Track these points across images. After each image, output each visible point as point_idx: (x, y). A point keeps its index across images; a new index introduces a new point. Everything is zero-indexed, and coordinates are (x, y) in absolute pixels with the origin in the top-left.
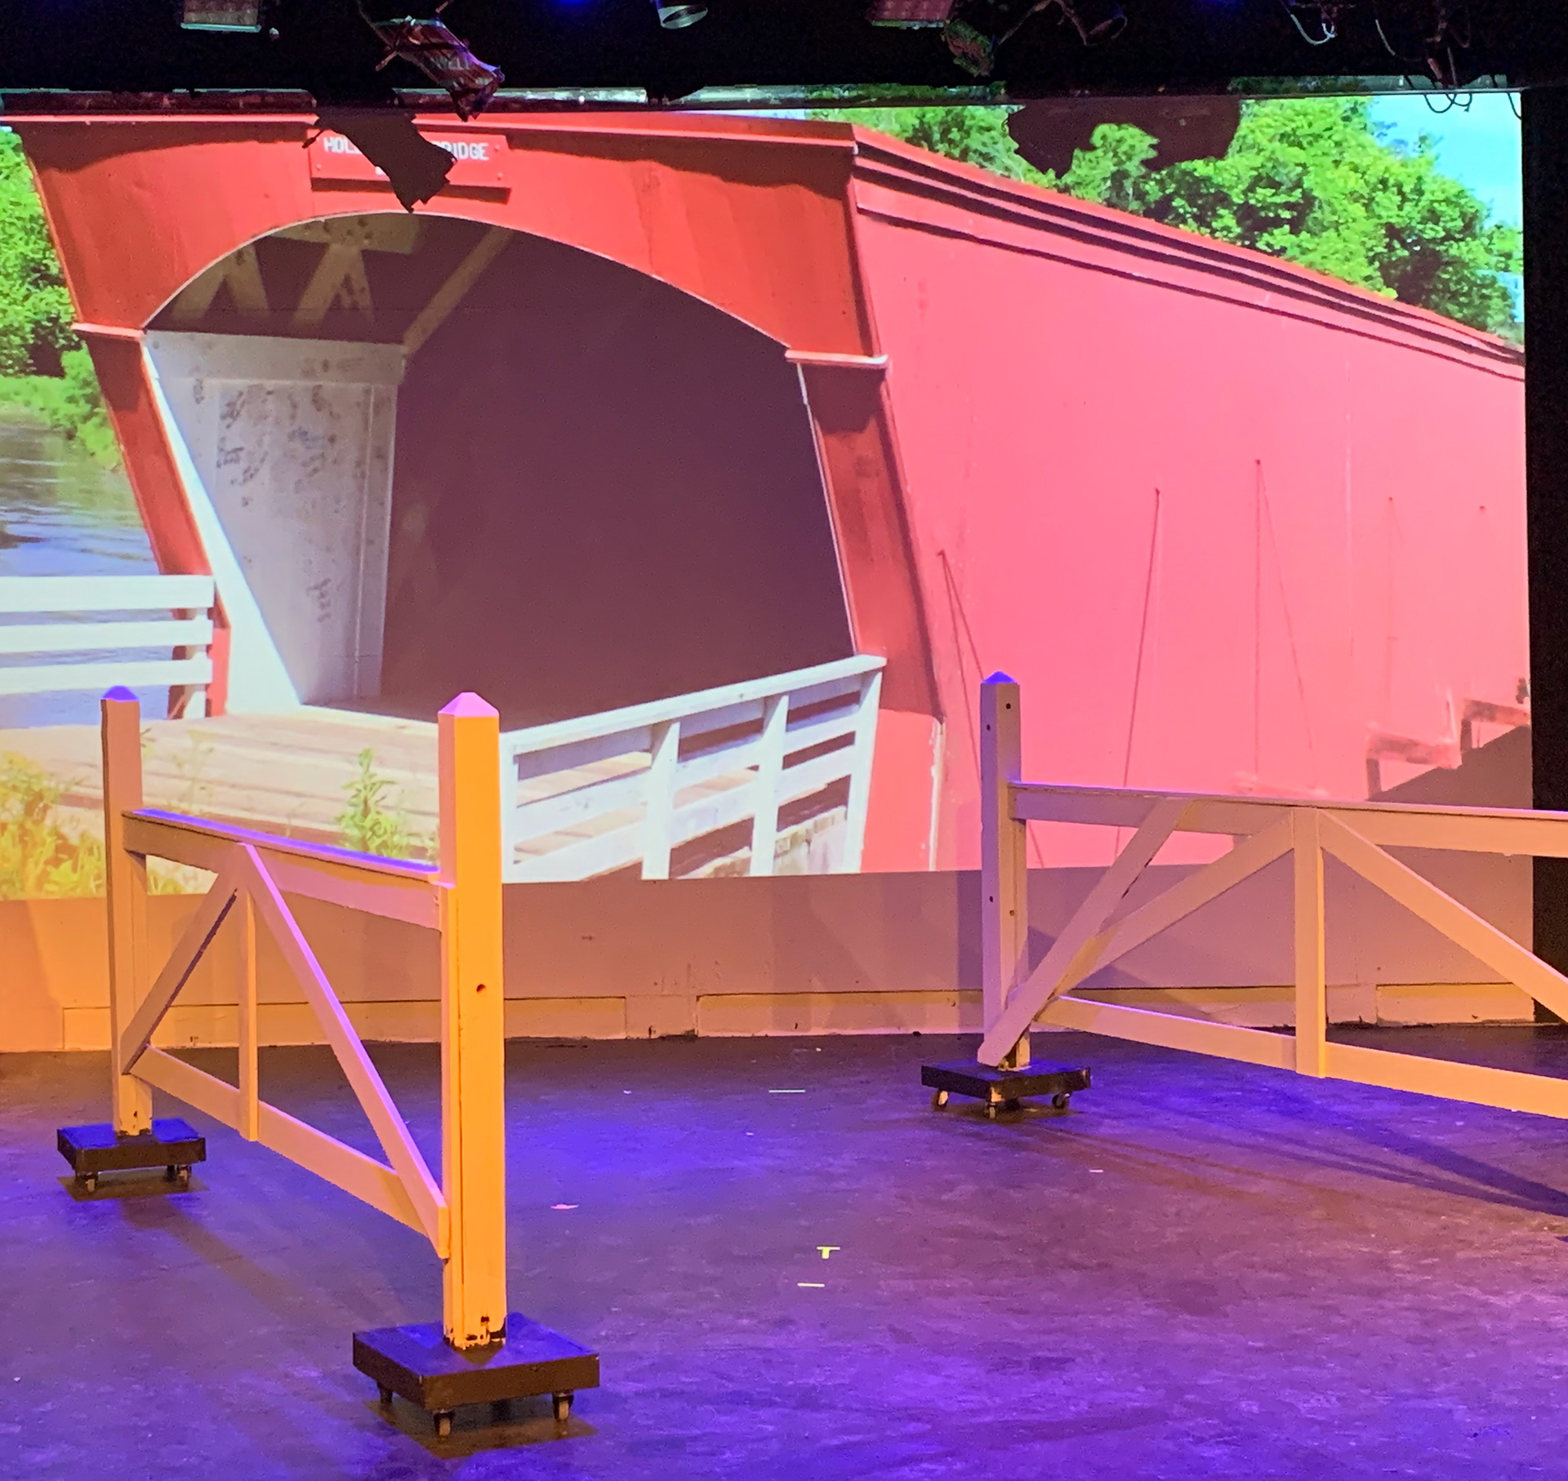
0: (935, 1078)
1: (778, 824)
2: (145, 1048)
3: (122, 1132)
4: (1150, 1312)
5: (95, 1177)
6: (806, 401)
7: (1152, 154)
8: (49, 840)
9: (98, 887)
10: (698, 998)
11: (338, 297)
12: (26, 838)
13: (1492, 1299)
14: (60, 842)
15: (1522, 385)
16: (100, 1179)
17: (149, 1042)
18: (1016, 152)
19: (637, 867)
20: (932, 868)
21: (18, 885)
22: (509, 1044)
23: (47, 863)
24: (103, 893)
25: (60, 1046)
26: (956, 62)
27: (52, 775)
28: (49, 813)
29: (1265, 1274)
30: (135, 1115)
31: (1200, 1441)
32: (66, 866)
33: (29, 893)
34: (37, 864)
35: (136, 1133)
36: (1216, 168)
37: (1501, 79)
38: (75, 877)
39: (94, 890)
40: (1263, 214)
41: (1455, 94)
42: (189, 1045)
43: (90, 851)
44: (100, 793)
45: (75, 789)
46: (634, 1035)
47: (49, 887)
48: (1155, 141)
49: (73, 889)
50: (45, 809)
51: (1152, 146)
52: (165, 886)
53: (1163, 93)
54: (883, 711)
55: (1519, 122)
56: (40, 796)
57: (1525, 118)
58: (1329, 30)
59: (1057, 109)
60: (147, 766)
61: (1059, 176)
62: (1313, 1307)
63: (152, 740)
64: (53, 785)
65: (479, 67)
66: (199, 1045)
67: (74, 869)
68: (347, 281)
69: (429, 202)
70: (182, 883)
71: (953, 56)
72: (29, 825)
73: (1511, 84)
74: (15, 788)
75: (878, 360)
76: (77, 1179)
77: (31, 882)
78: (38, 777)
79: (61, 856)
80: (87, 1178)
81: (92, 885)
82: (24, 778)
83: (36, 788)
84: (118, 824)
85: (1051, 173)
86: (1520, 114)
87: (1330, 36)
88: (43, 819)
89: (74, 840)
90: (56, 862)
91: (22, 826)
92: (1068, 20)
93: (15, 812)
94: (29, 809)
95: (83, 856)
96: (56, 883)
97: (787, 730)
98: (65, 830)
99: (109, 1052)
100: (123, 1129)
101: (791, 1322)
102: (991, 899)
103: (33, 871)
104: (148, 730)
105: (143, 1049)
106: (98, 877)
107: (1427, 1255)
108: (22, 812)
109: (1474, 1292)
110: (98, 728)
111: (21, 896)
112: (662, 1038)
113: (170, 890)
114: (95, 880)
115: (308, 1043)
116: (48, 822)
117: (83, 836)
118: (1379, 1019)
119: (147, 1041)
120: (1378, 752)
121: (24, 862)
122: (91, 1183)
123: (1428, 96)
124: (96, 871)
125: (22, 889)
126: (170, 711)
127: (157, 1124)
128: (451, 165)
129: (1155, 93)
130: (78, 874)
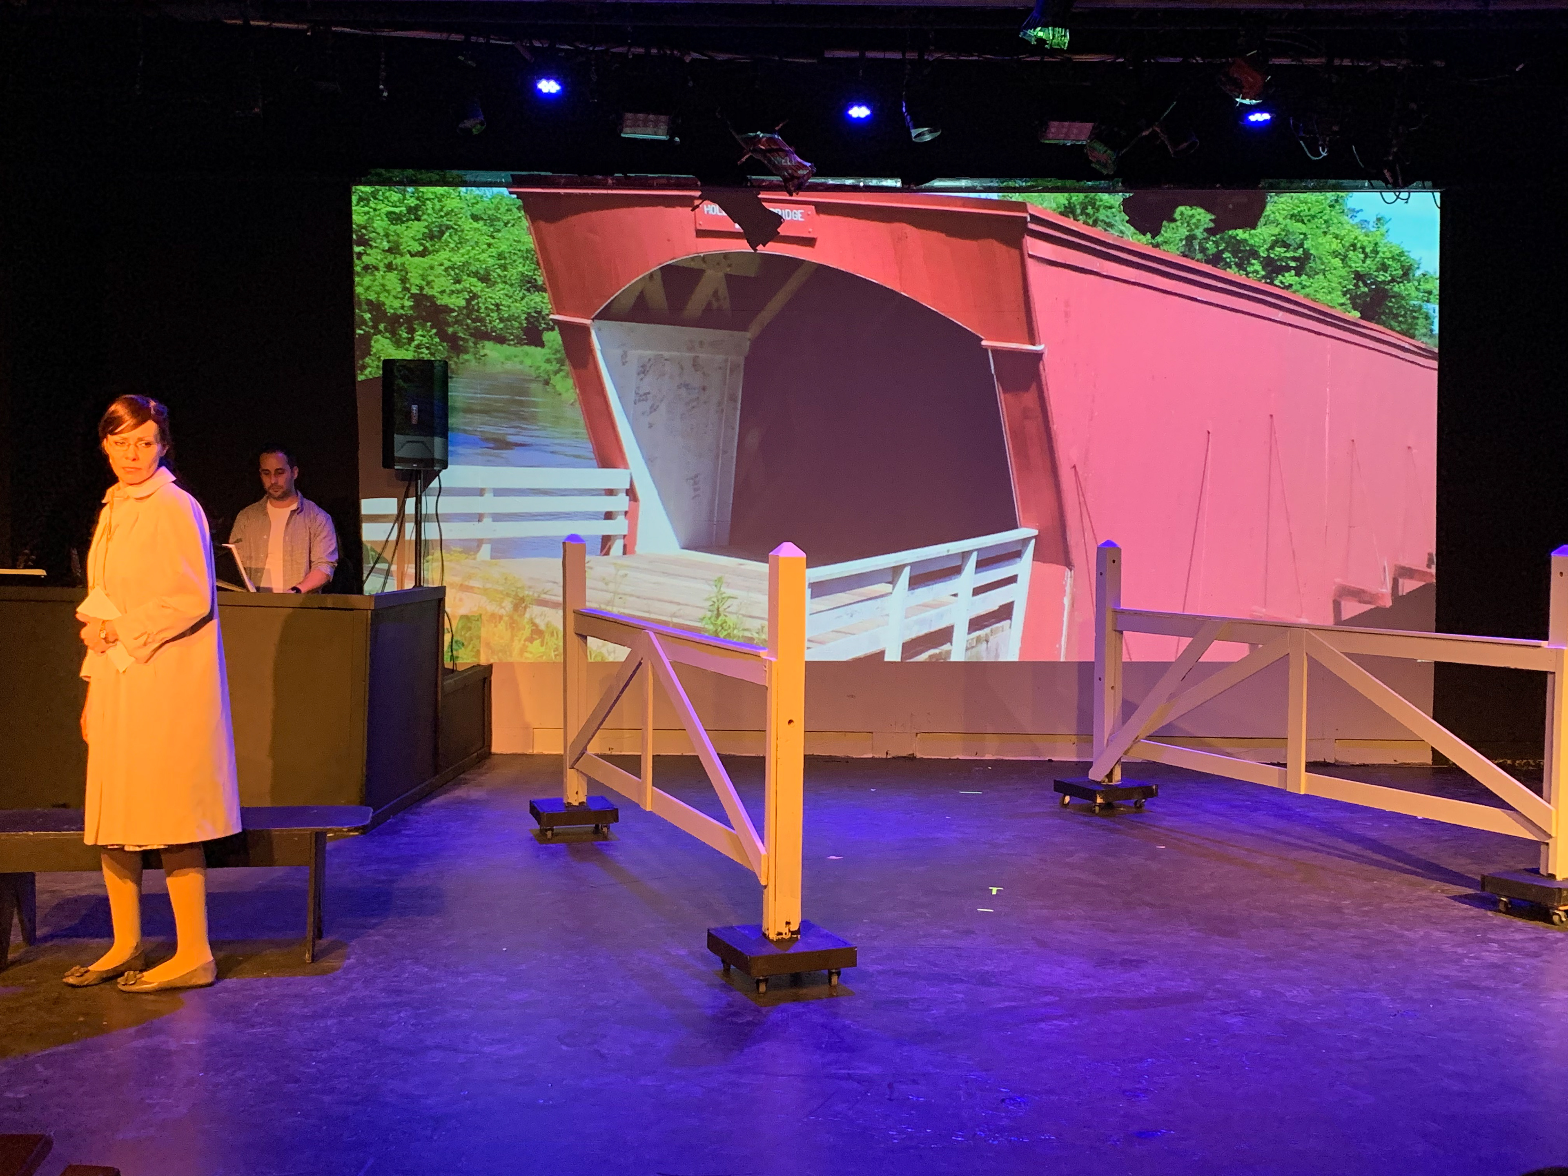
0: (1062, 788)
1: (969, 630)
2: (584, 753)
3: (568, 803)
4: (1194, 934)
5: (552, 830)
6: (993, 372)
7: (1212, 225)
8: (527, 626)
9: (556, 656)
10: (917, 734)
11: (709, 304)
12: (514, 625)
13: (1406, 933)
14: (534, 628)
15: (1436, 372)
16: (555, 831)
17: (586, 750)
18: (1127, 222)
19: (882, 653)
20: (1062, 659)
21: (508, 653)
22: (806, 757)
23: (526, 640)
24: (560, 659)
25: (531, 751)
26: (1093, 165)
27: (530, 587)
28: (528, 610)
29: (1265, 913)
30: (577, 793)
31: (1225, 1013)
32: (537, 642)
33: (515, 658)
34: (520, 640)
35: (577, 804)
36: (1250, 234)
37: (1428, 184)
38: (543, 649)
39: (554, 657)
40: (1279, 264)
41: (1400, 192)
42: (609, 753)
43: (552, 634)
44: (561, 599)
45: (543, 596)
46: (876, 756)
47: (527, 655)
48: (1213, 217)
49: (541, 657)
50: (525, 608)
51: (1211, 220)
52: (596, 656)
53: (1218, 188)
54: (1035, 562)
55: (1438, 210)
56: (522, 600)
57: (1443, 208)
58: (1323, 151)
59: (1152, 196)
60: (589, 583)
61: (1153, 237)
62: (1297, 934)
63: (591, 568)
64: (531, 593)
65: (800, 163)
66: (614, 753)
67: (542, 646)
68: (716, 293)
69: (767, 245)
70: (606, 655)
71: (1091, 162)
72: (516, 617)
73: (1435, 187)
74: (508, 595)
75: (1038, 348)
76: (541, 831)
77: (516, 652)
78: (522, 588)
79: (534, 636)
80: (547, 830)
81: (553, 654)
82: (514, 589)
83: (521, 596)
84: (571, 617)
85: (1149, 235)
86: (1439, 204)
87: (1324, 154)
88: (524, 614)
89: (542, 627)
90: (531, 640)
91: (511, 618)
92: (1163, 141)
93: (507, 609)
94: (516, 607)
95: (547, 636)
96: (531, 653)
97: (976, 573)
98: (537, 621)
99: (562, 756)
100: (570, 801)
101: (973, 932)
102: (1100, 679)
103: (517, 645)
104: (588, 562)
105: (582, 754)
106: (556, 650)
107: (1365, 905)
108: (512, 609)
109: (1395, 927)
110: (561, 560)
111: (510, 660)
112: (894, 758)
113: (599, 659)
114: (554, 651)
115: (680, 754)
116: (527, 615)
117: (548, 625)
118: (1336, 761)
119: (585, 748)
120: (1340, 596)
121: (512, 640)
122: (549, 833)
123: (1383, 193)
124: (555, 646)
125: (511, 656)
126: (602, 551)
127: (589, 799)
128: (781, 223)
129: (1213, 187)
130: (544, 647)
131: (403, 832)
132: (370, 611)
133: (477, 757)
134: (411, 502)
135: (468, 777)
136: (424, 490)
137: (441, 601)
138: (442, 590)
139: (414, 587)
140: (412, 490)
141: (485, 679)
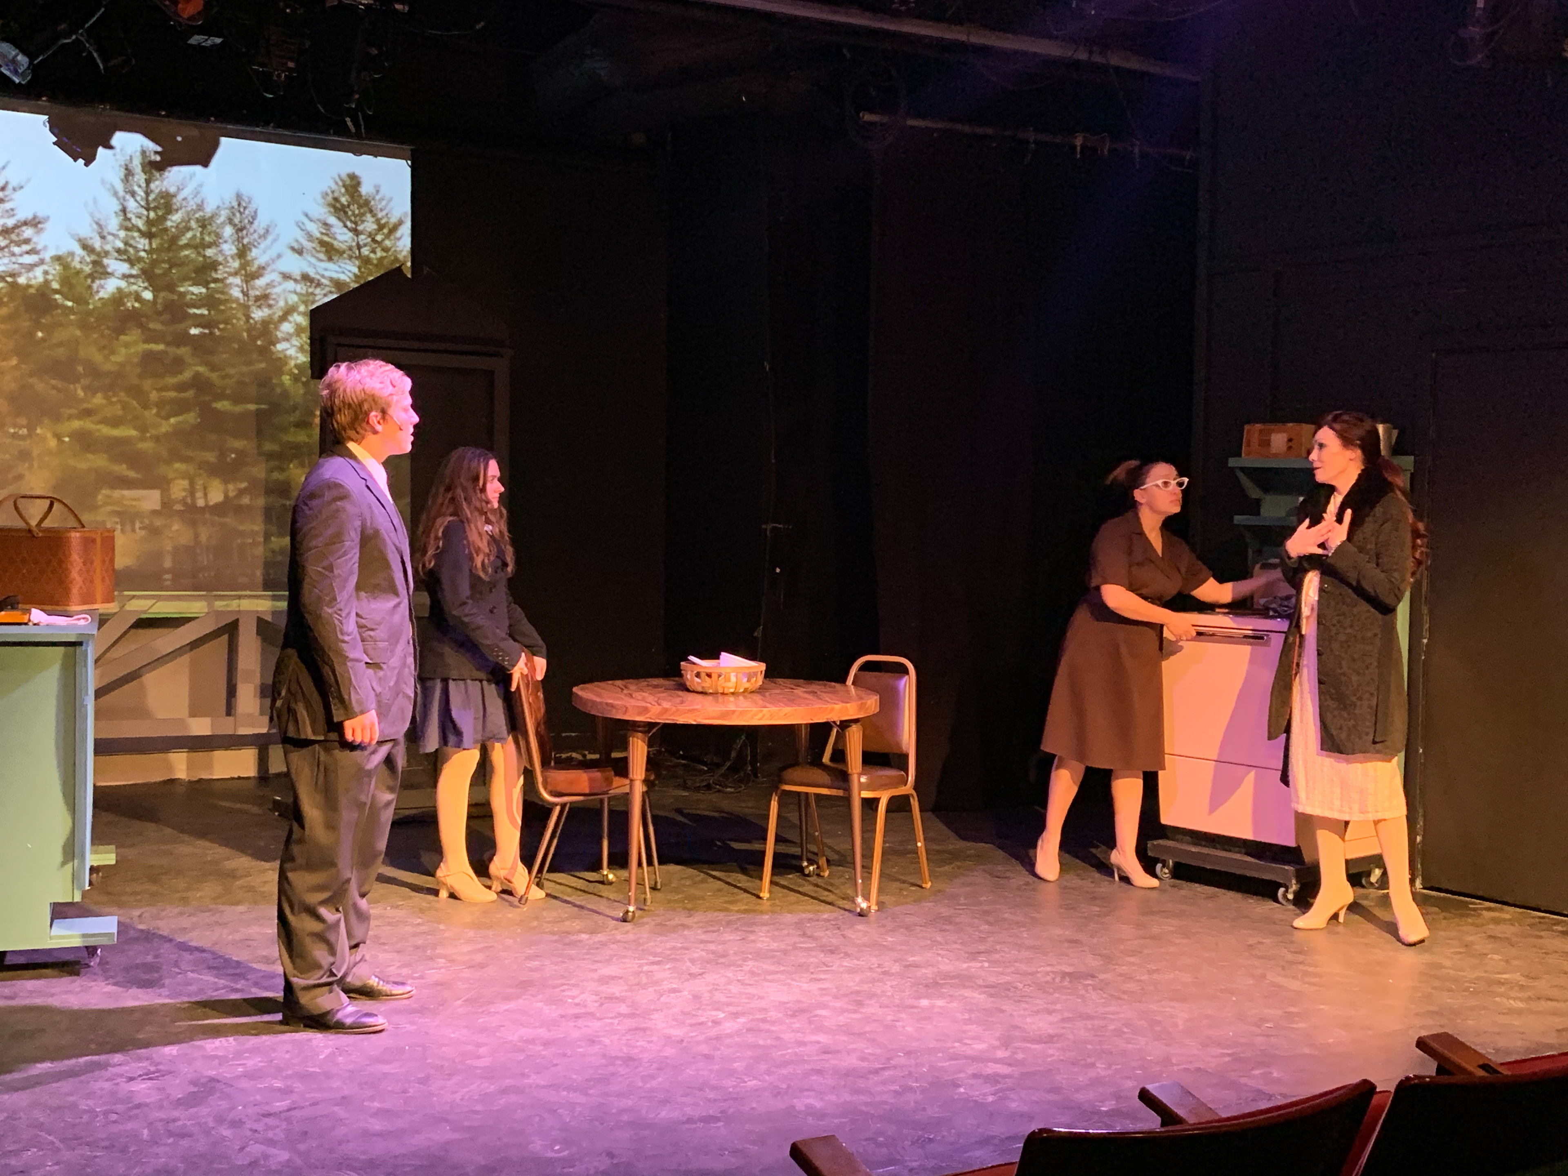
7: (158, 158)
18: (55, 143)
48: (159, 149)
53: (163, 116)
61: (87, 164)
85: (81, 161)
92: (90, 53)
129: (158, 115)
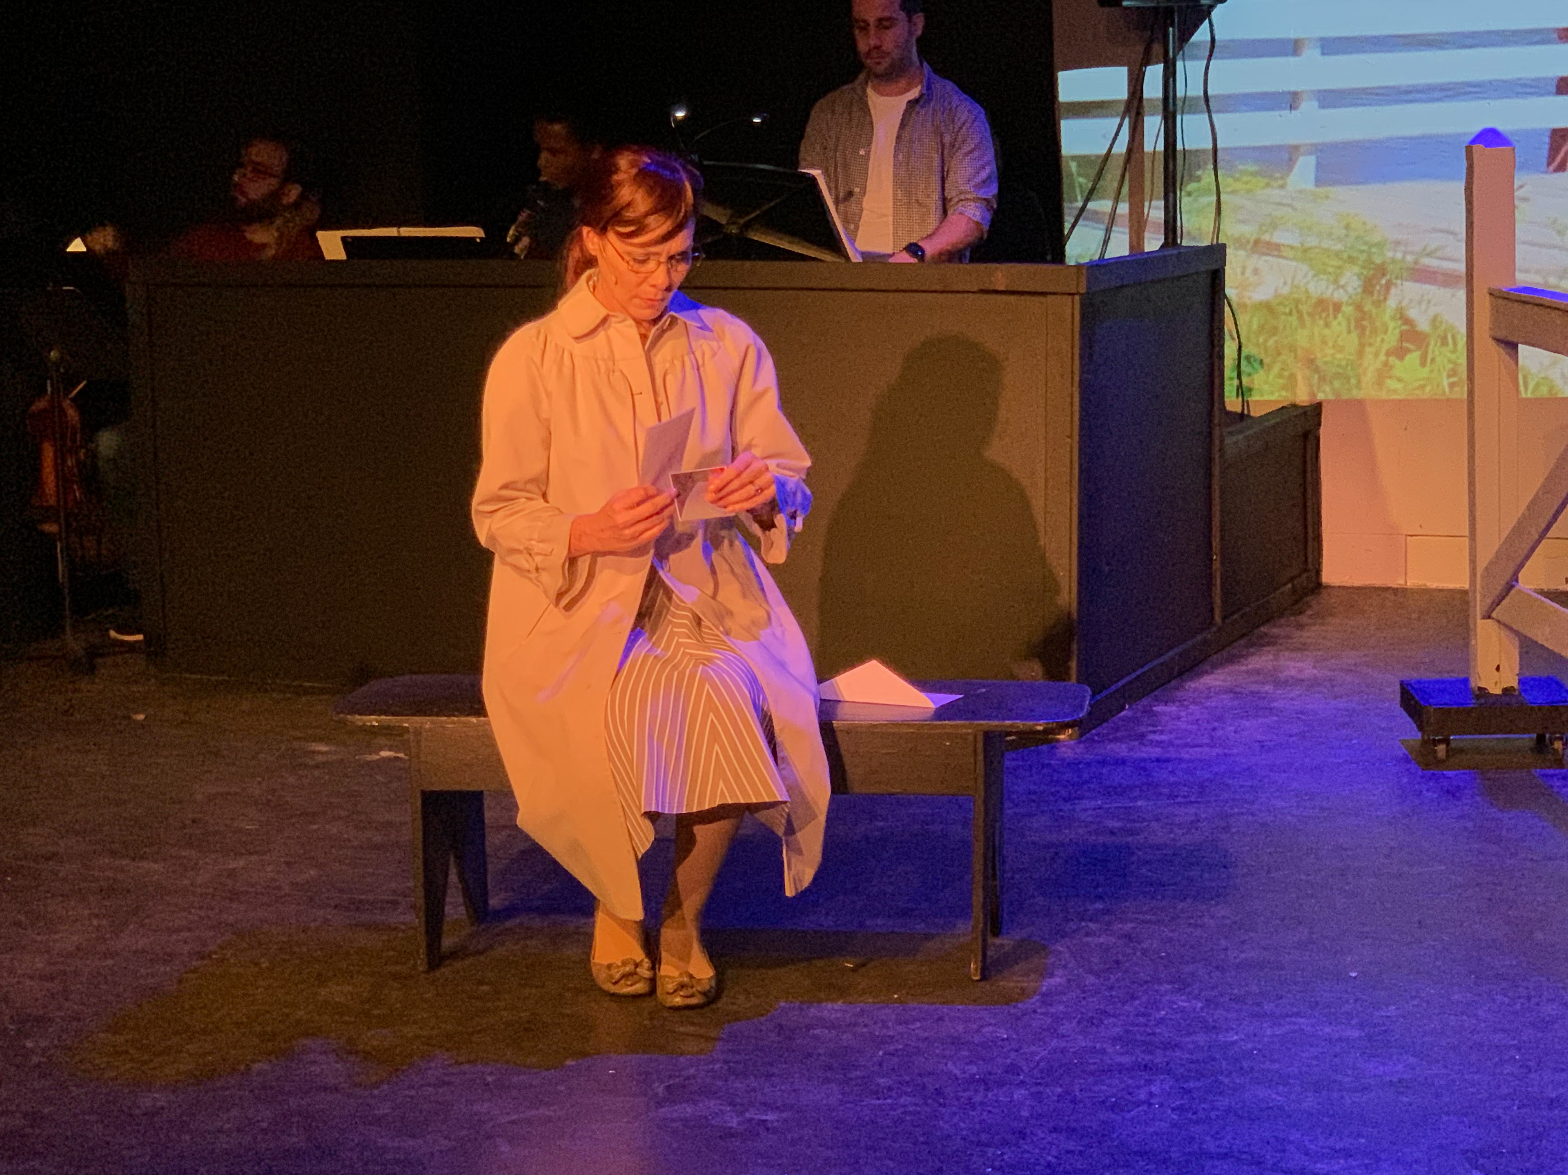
2: (1513, 586)
3: (1480, 689)
5: (1447, 741)
8: (1391, 325)
9: (1452, 385)
12: (1365, 323)
14: (1405, 327)
16: (1453, 745)
17: (1517, 581)
21: (1353, 381)
23: (1388, 354)
24: (1462, 393)
25: (1402, 582)
27: (1398, 243)
28: (1393, 291)
30: (1498, 669)
32: (1413, 357)
33: (1367, 391)
34: (1376, 355)
35: (1498, 691)
38: (1424, 372)
39: (1447, 390)
43: (1444, 342)
44: (1462, 267)
45: (1426, 261)
47: (1391, 384)
49: (1423, 387)
50: (1388, 286)
52: (1538, 385)
56: (1382, 270)
60: (1521, 231)
63: (1525, 199)
64: (1399, 255)
67: (1423, 364)
70: (1559, 383)
72: (1368, 307)
74: (1351, 260)
76: (1424, 742)
77: (1369, 377)
78: (1380, 245)
79: (1405, 344)
80: (1435, 743)
81: (1445, 383)
82: (1364, 248)
83: (1378, 261)
84: (1483, 303)
88: (1385, 299)
89: (1423, 325)
90: (1400, 352)
91: (1359, 307)
93: (1350, 289)
94: (1368, 286)
95: (1434, 347)
96: (1400, 380)
98: (1412, 313)
99: (1465, 592)
100: (1482, 685)
103: (1371, 364)
104: (1521, 187)
105: (1510, 587)
106: (1453, 373)
108: (1360, 290)
110: (1461, 186)
111: (1357, 394)
113: (1544, 391)
114: (1449, 376)
116: (1392, 303)
117: (1435, 321)
119: (1515, 578)
121: (1360, 353)
122: (1441, 749)
124: (1451, 366)
125: (1358, 385)
127: (1523, 681)
130: (1427, 369)
131: (1151, 737)
132: (1077, 298)
133: (1294, 590)
134: (1154, 74)
135: (1275, 631)
136: (1181, 48)
137: (1217, 278)
138: (1217, 252)
139: (1162, 247)
140: (1157, 48)
141: (1306, 435)
